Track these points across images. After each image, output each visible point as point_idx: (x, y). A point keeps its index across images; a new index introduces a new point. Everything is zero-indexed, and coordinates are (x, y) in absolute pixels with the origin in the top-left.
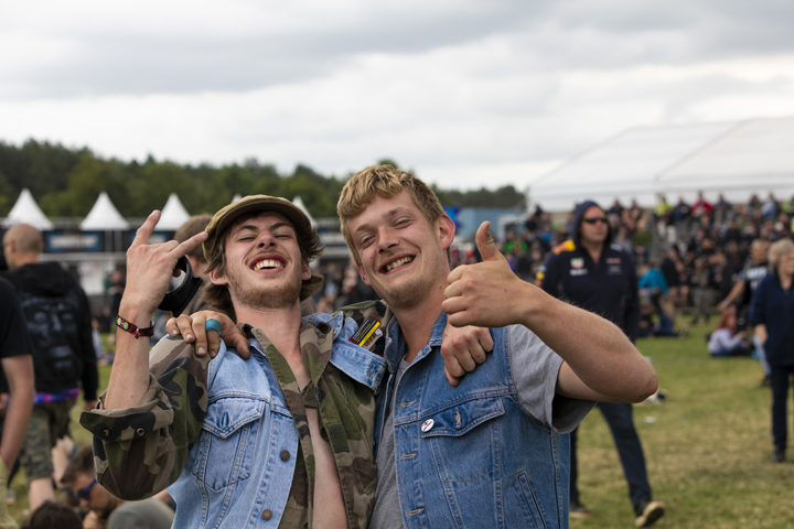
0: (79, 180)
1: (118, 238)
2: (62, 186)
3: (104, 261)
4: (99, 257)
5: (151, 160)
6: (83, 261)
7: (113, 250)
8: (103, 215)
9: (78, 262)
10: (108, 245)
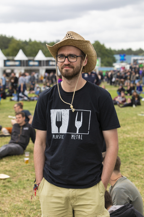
0: (12, 46)
1: (25, 62)
2: (6, 47)
3: (21, 69)
4: (19, 68)
5: (30, 40)
6: (15, 69)
7: (24, 66)
8: (21, 56)
9: (14, 69)
10: (22, 64)
